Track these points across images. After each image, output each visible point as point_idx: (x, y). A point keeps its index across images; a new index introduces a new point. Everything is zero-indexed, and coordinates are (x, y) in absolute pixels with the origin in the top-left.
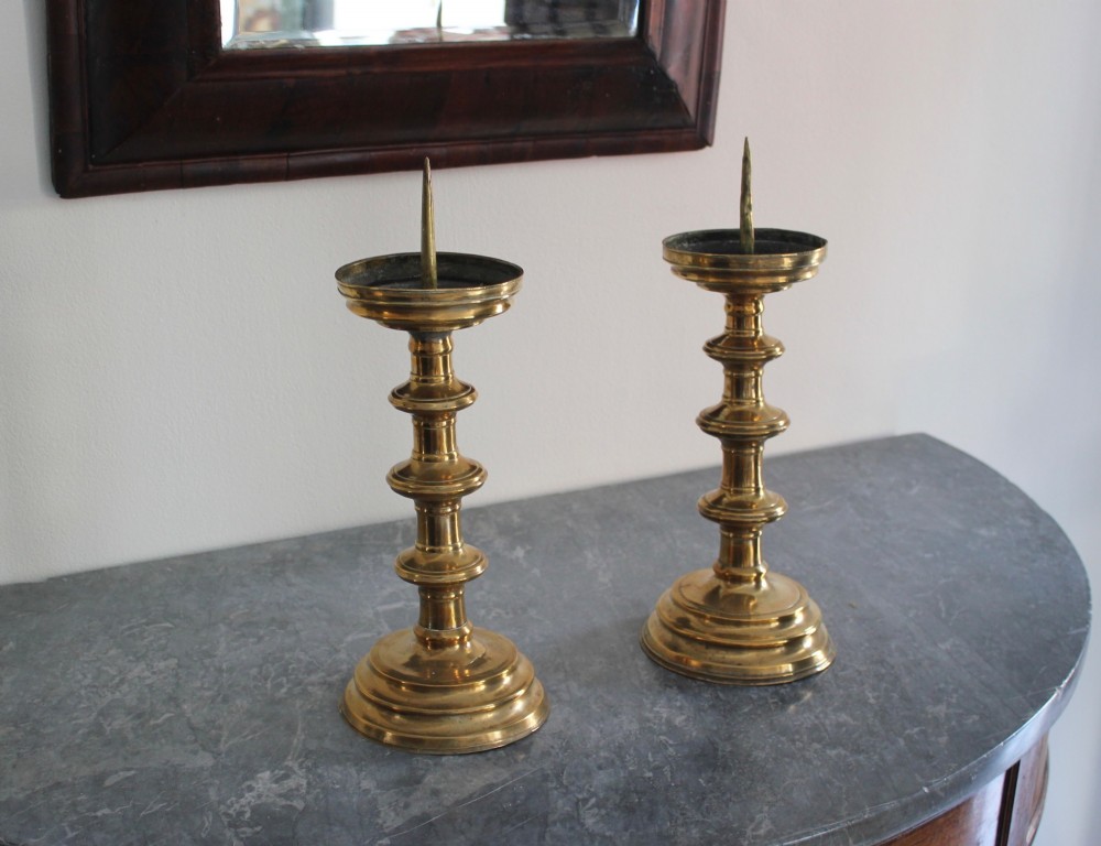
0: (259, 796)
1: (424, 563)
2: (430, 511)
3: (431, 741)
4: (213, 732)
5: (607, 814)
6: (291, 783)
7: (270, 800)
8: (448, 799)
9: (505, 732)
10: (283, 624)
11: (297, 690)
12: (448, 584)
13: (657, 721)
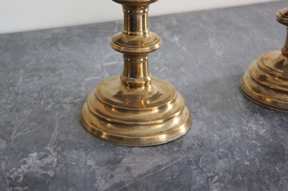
0: (29, 168)
1: (126, 41)
2: (131, 12)
3: (127, 139)
4: (9, 128)
5: (225, 186)
6: (48, 160)
7: (35, 170)
8: (136, 173)
9: (168, 135)
10: (53, 70)
11: (57, 106)
12: (139, 53)
13: (250, 132)
